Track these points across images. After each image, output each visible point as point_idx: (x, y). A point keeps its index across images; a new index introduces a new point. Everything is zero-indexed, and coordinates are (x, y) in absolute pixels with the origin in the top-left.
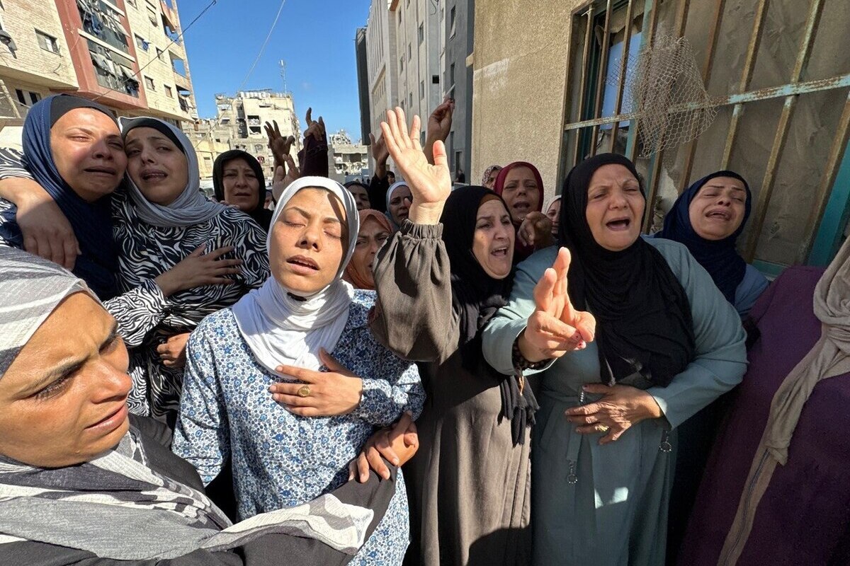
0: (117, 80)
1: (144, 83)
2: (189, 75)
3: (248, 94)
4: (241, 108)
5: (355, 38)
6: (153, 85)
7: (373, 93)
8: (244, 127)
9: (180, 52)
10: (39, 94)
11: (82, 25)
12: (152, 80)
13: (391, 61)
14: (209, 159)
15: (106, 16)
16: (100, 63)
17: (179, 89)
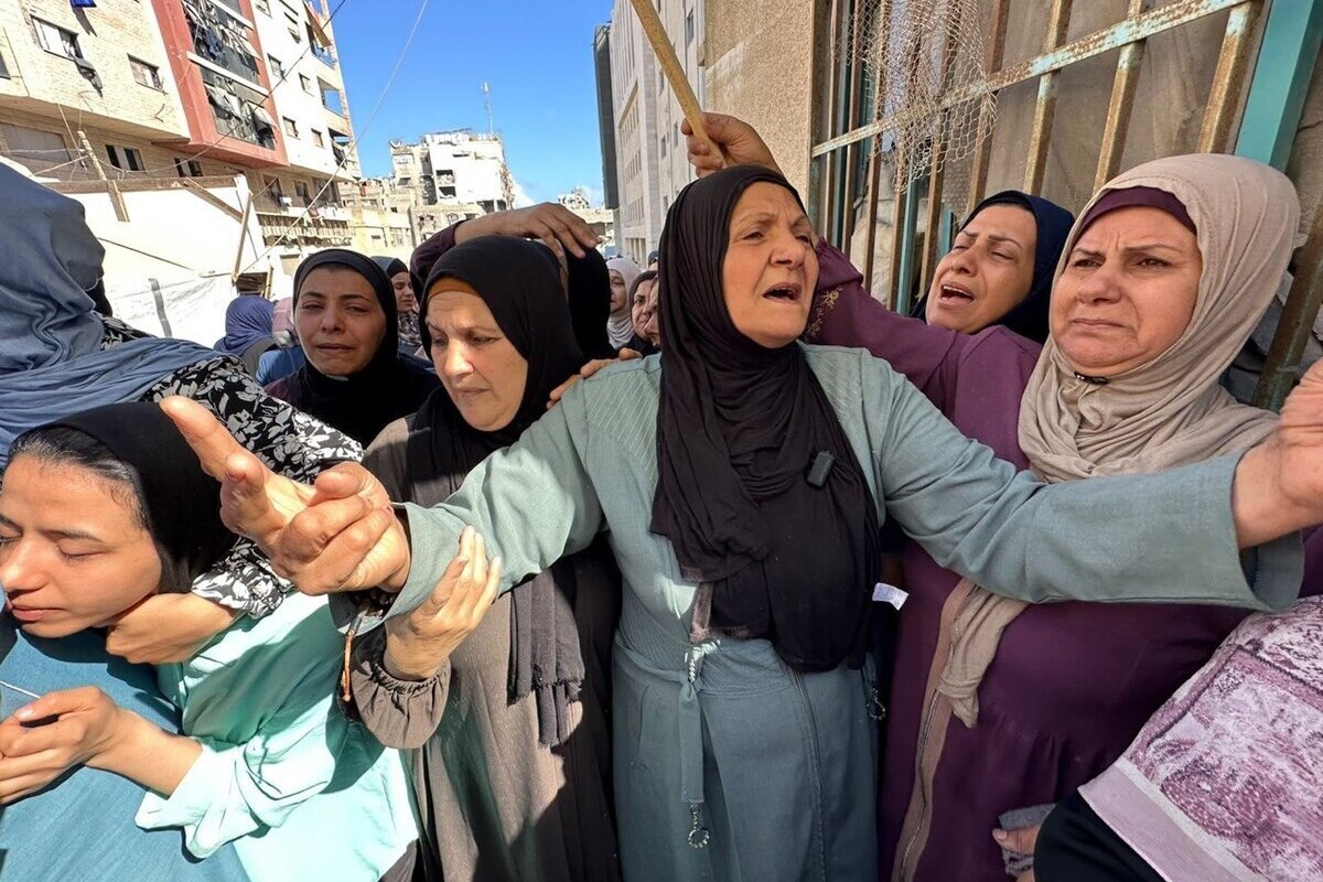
0: (244, 125)
1: (283, 129)
2: (347, 112)
3: (437, 138)
4: (427, 160)
5: (593, 42)
6: (295, 131)
7: (620, 127)
8: (431, 189)
9: (335, 78)
10: (137, 151)
11: (193, 47)
12: (293, 123)
13: (646, 75)
14: (379, 237)
15: (227, 31)
16: (219, 101)
17: (333, 134)
